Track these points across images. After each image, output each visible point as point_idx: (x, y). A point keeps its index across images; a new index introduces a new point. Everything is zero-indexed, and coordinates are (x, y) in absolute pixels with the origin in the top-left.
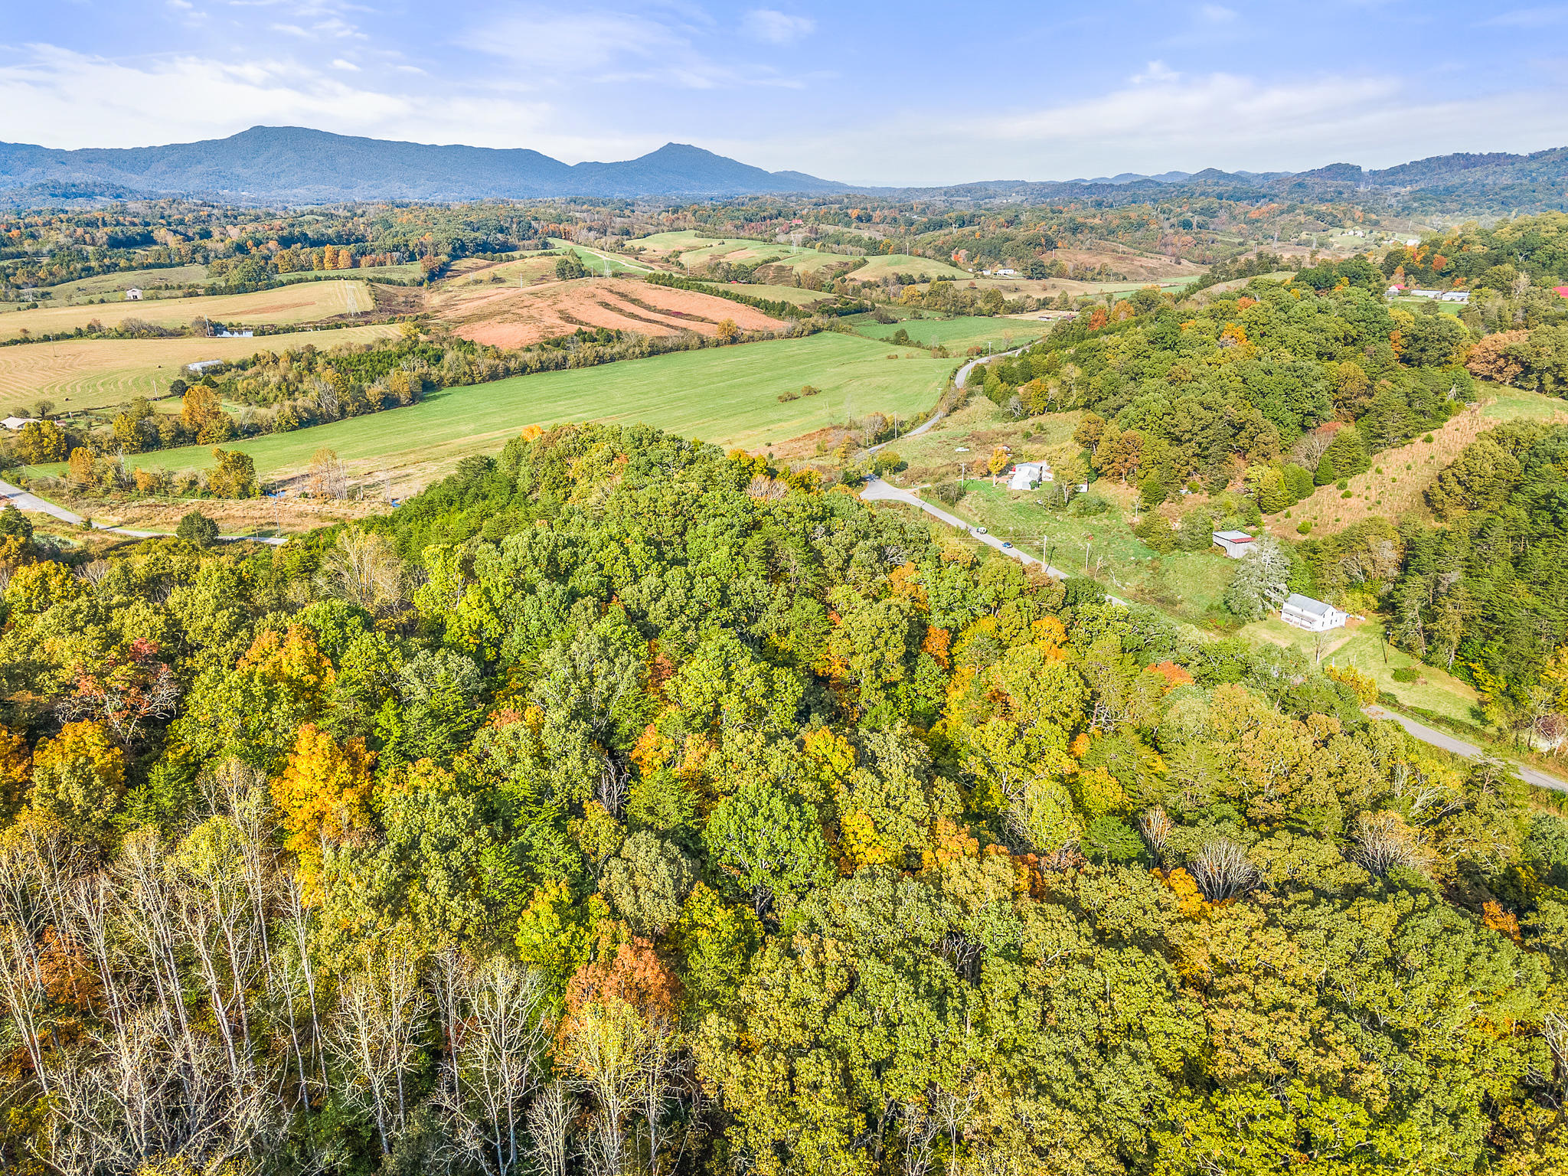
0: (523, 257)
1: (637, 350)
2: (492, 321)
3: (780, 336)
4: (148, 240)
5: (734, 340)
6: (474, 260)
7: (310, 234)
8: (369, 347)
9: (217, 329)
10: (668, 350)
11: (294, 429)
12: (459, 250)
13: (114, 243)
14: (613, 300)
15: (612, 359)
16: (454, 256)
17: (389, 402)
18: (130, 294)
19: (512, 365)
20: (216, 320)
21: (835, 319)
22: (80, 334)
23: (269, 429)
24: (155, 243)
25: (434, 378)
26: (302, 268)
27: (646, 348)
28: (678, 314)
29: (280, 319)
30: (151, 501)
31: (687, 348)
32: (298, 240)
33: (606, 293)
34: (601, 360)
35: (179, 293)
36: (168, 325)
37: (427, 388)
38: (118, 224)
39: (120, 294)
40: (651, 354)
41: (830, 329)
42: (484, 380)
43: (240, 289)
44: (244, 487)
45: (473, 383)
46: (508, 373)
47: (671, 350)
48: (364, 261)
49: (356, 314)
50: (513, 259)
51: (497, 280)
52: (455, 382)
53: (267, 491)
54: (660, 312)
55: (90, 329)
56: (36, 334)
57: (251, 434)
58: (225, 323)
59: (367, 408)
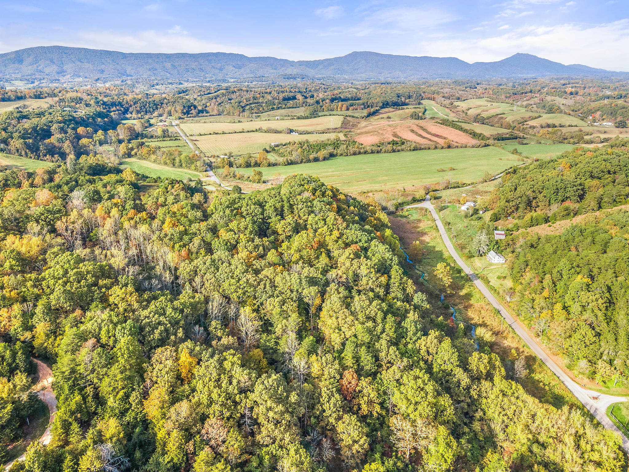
0: (407, 108)
1: (409, 149)
2: (368, 135)
3: (469, 147)
4: (294, 98)
5: (449, 147)
6: (390, 109)
7: (342, 97)
8: (323, 141)
9: (291, 131)
10: (421, 149)
11: (286, 165)
12: (385, 105)
13: (285, 99)
14: (416, 129)
15: (399, 151)
16: (382, 107)
17: (316, 160)
18: (277, 118)
19: (362, 151)
20: (291, 128)
21: (496, 142)
22: (257, 131)
23: (279, 165)
24: (296, 99)
25: (335, 153)
26: (331, 110)
27: (412, 148)
28: (437, 136)
29: (309, 129)
30: (238, 181)
31: (429, 149)
32: (338, 99)
33: (415, 126)
34: (394, 151)
35: (289, 118)
36: (279, 129)
37: (332, 155)
38: (291, 92)
39: (274, 118)
40: (414, 150)
41: (493, 145)
42: (351, 155)
43: (306, 118)
44: (259, 180)
45: (347, 155)
46: (360, 153)
47: (423, 149)
48: (351, 108)
49: (333, 129)
50: (404, 109)
51: (389, 118)
52: (341, 155)
53: (264, 182)
54: (431, 134)
55: (259, 129)
56: (246, 130)
57: (274, 166)
58: (294, 129)
59: (309, 161)
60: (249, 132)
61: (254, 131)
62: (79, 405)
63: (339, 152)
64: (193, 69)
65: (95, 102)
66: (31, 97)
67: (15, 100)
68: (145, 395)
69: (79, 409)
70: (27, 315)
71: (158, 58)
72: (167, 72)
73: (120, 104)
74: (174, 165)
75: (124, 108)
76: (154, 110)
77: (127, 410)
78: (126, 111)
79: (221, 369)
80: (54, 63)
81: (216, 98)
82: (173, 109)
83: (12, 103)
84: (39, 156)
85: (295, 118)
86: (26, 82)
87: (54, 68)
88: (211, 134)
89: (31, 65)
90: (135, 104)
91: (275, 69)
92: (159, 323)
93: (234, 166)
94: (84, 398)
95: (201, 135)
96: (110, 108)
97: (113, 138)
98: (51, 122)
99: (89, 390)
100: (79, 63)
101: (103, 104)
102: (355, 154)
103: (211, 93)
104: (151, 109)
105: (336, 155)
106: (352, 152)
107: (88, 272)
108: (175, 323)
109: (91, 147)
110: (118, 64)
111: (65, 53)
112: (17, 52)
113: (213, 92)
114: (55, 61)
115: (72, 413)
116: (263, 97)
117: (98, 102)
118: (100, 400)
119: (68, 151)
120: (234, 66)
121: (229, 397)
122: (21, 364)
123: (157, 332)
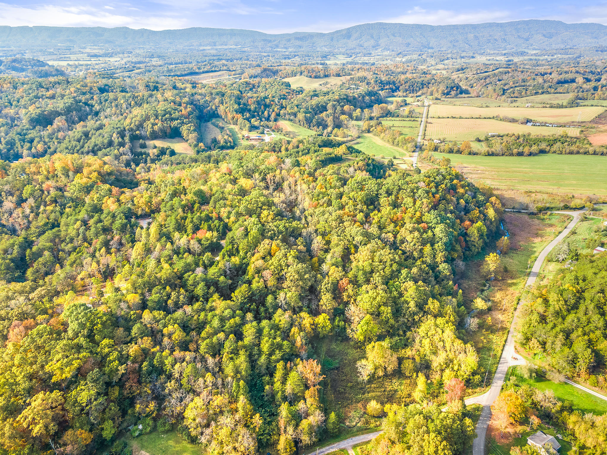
4: (573, 81)
9: (528, 121)
11: (486, 156)
13: (559, 82)
17: (522, 154)
18: (528, 104)
19: (581, 151)
20: (531, 118)
22: (493, 118)
23: (480, 154)
24: (575, 82)
25: (547, 150)
29: (551, 120)
35: (542, 106)
36: (517, 118)
37: (542, 152)
39: (525, 105)
43: (561, 107)
45: (561, 154)
46: (578, 153)
52: (554, 152)
55: (497, 117)
56: (483, 116)
57: (474, 154)
58: (533, 119)
59: (512, 155)
60: (485, 118)
61: (490, 118)
62: (230, 249)
63: (553, 149)
64: (496, 40)
65: (374, 81)
66: (333, 75)
67: (323, 77)
68: (253, 255)
69: (230, 251)
70: (230, 213)
71: (464, 29)
72: (467, 44)
73: (394, 83)
74: (394, 144)
75: (396, 87)
76: (420, 89)
77: (245, 258)
78: (398, 89)
79: (285, 255)
80: (373, 37)
81: (485, 79)
82: (435, 90)
83: (321, 79)
84: (310, 126)
85: (548, 106)
86: (346, 56)
87: (372, 42)
88: (448, 118)
89: (356, 40)
90: (405, 83)
91: (595, 38)
92: (273, 230)
93: (439, 151)
94: (232, 248)
95: (439, 118)
96: (384, 86)
97: (366, 115)
98: (329, 100)
99: (235, 246)
100: (392, 37)
101: (380, 83)
102: (571, 153)
103: (488, 72)
104: (418, 88)
105: (548, 152)
106: (568, 151)
107: (260, 201)
108: (280, 232)
109: (346, 122)
110: (424, 37)
111: (384, 29)
112: (349, 29)
113: (491, 70)
114: (374, 36)
115: (227, 251)
116: (534, 79)
117: (377, 81)
118: (238, 251)
119: (329, 124)
120: (544, 35)
121: (281, 265)
122: (221, 230)
123: (270, 233)
